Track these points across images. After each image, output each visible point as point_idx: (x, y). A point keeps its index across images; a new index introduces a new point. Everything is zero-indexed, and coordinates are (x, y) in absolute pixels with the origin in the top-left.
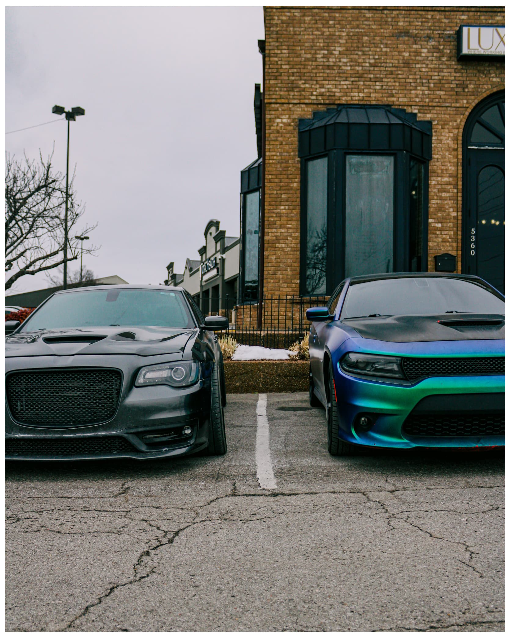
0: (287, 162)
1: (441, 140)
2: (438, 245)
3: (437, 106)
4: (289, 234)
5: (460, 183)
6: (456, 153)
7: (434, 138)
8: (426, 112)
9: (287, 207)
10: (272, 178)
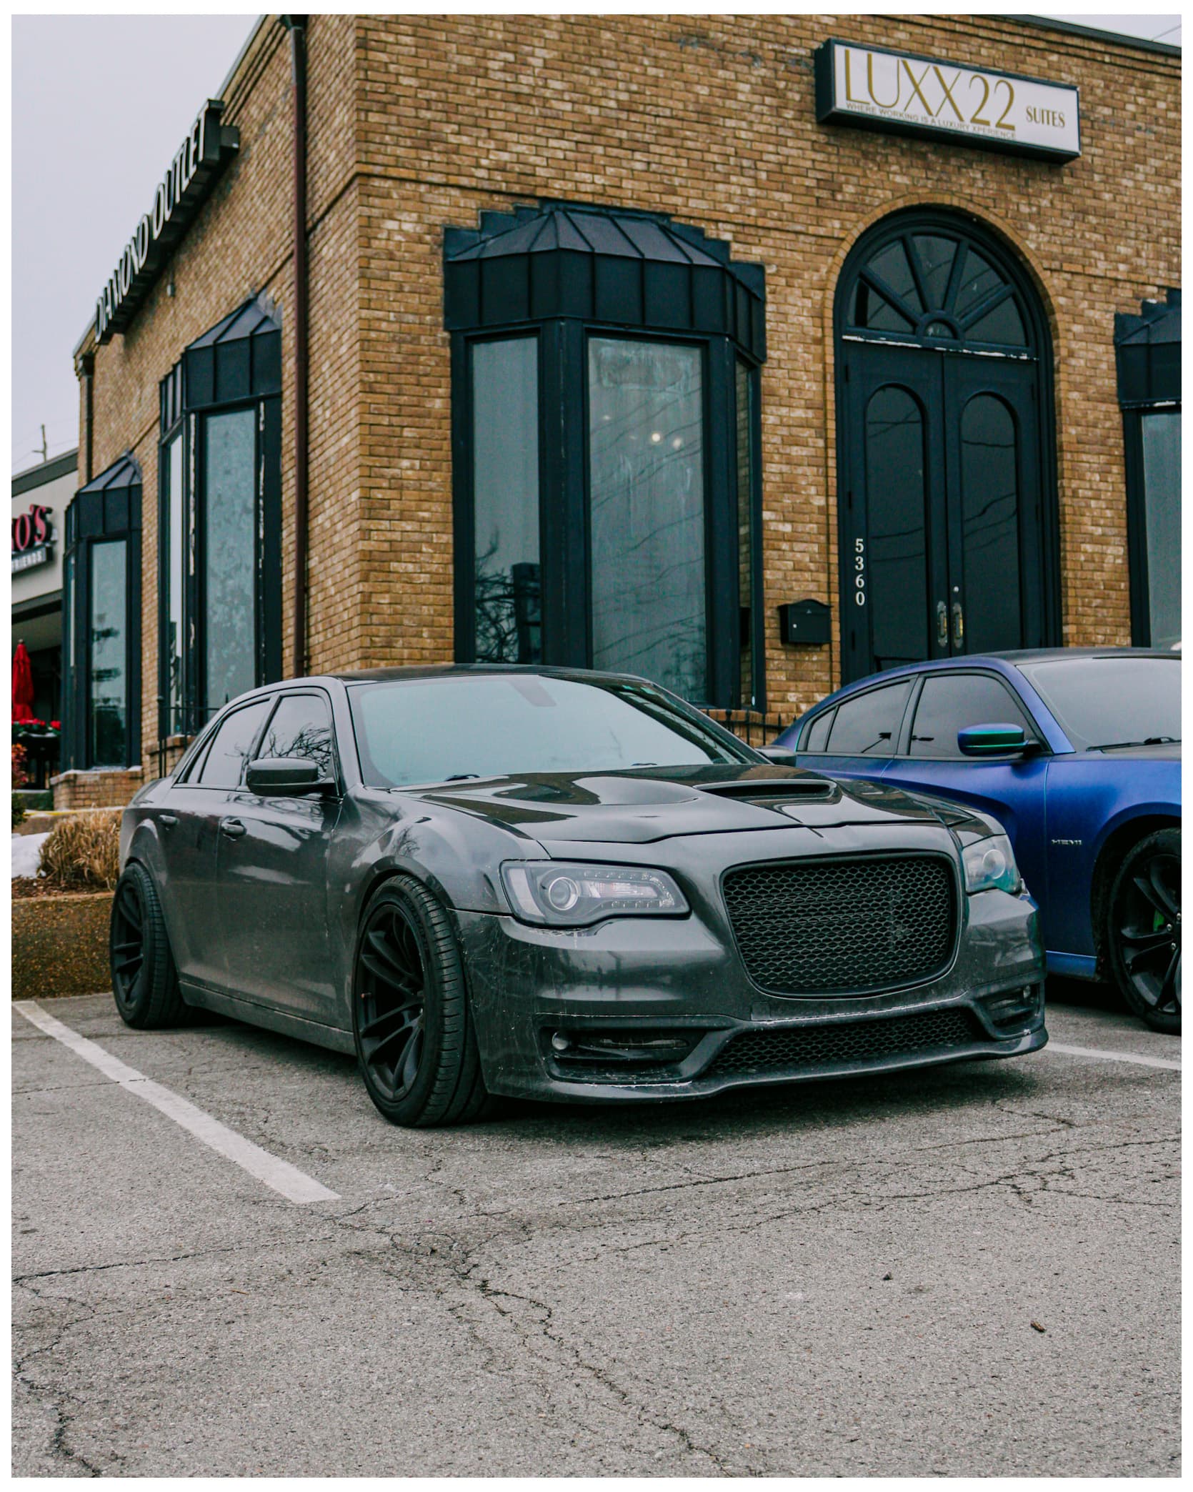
0: (415, 340)
1: (785, 314)
2: (785, 579)
3: (776, 229)
4: (424, 537)
5: (832, 425)
6: (819, 348)
7: (769, 308)
8: (750, 240)
9: (417, 463)
10: (376, 382)
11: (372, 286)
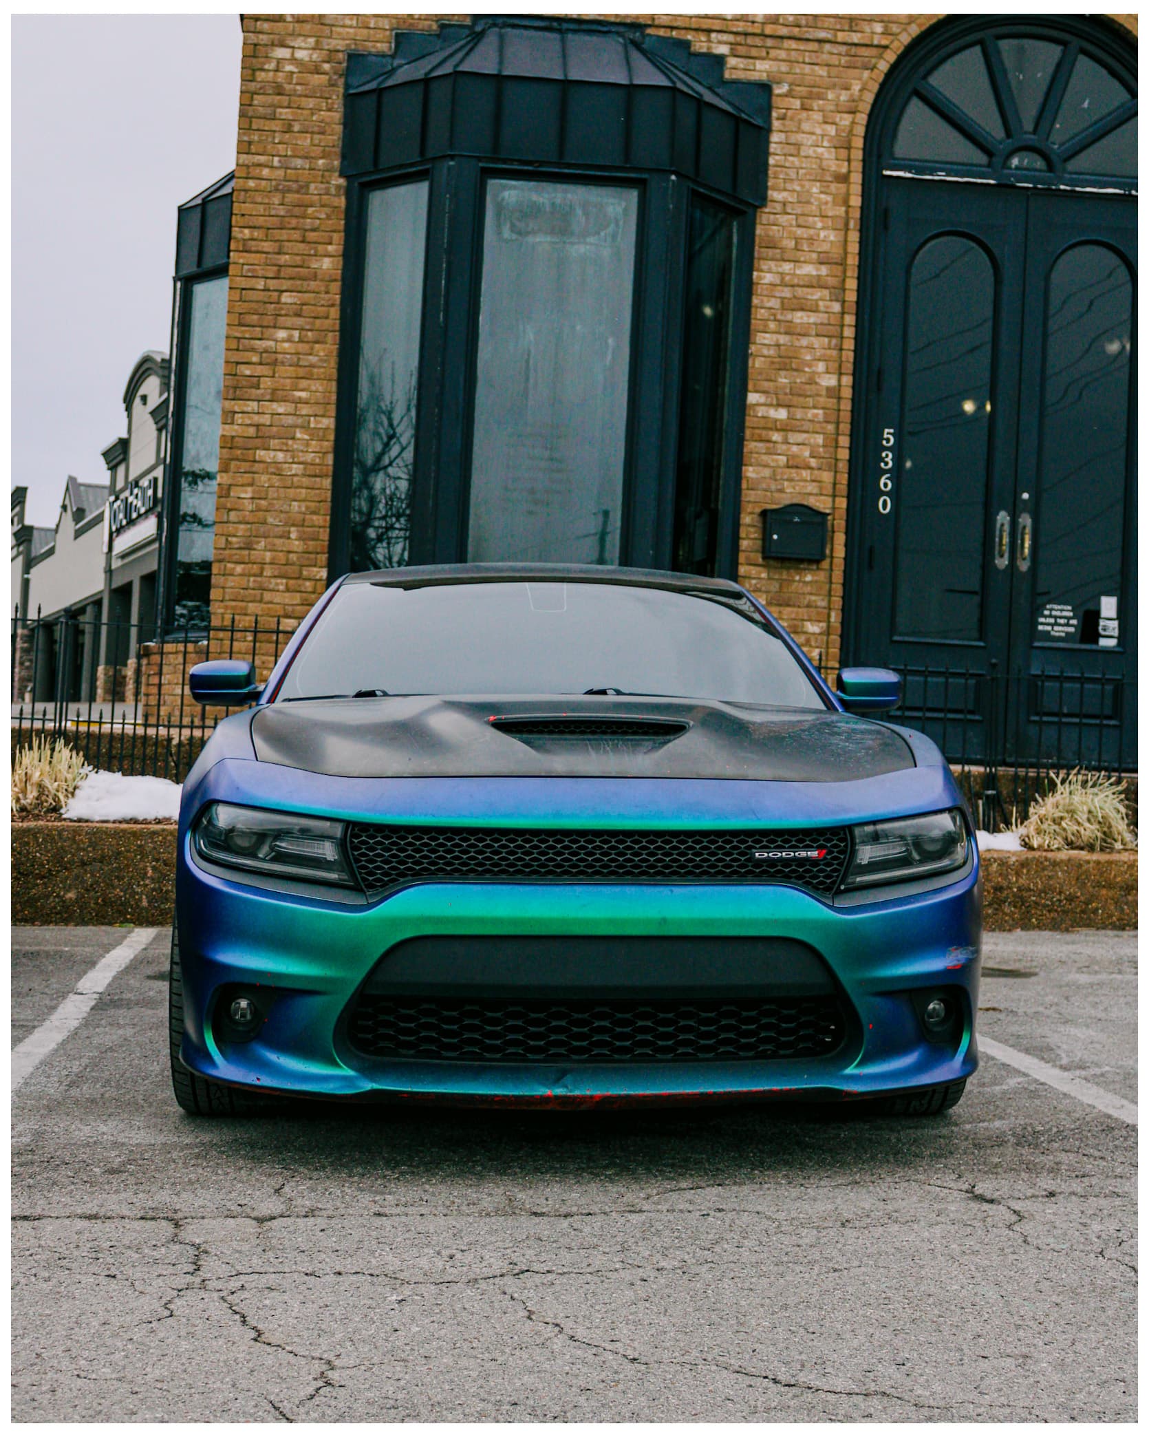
0: (303, 189)
1: (798, 145)
2: (773, 478)
3: (790, 38)
4: (300, 421)
5: (852, 284)
6: (842, 187)
7: (775, 137)
8: (754, 52)
9: (296, 334)
10: (252, 239)
11: (254, 127)
